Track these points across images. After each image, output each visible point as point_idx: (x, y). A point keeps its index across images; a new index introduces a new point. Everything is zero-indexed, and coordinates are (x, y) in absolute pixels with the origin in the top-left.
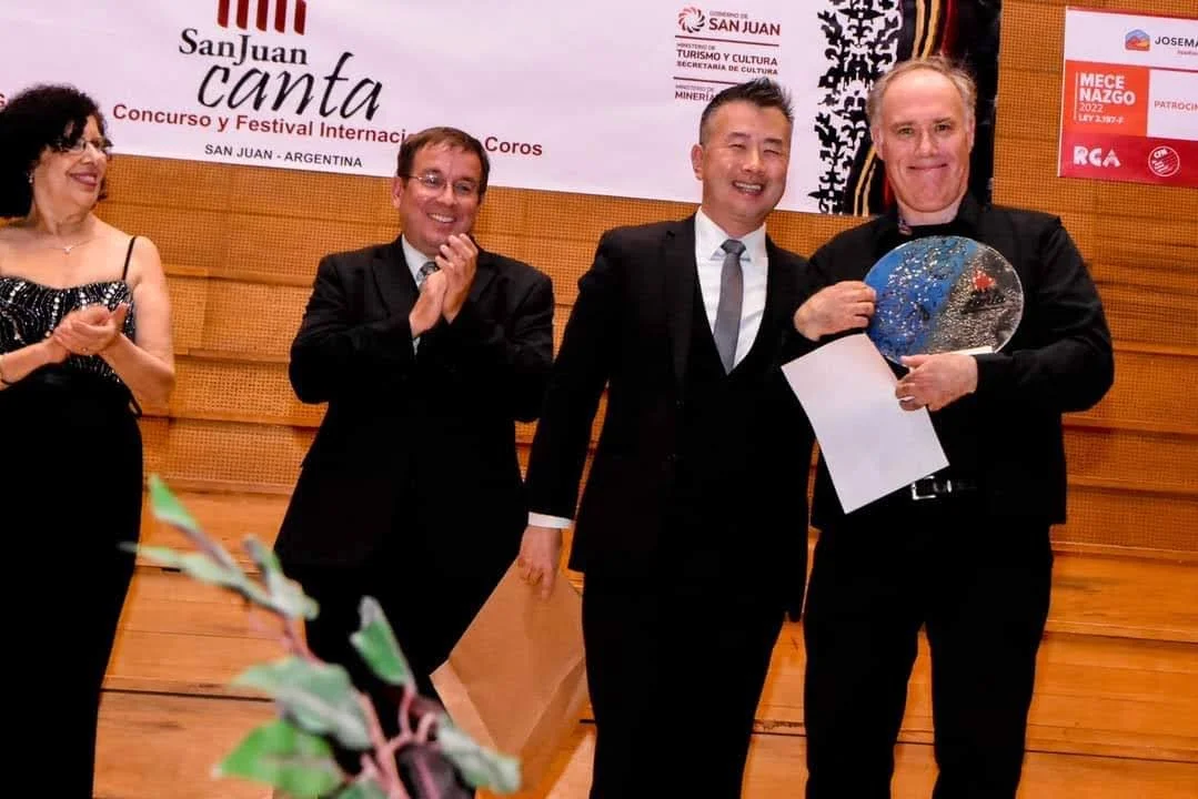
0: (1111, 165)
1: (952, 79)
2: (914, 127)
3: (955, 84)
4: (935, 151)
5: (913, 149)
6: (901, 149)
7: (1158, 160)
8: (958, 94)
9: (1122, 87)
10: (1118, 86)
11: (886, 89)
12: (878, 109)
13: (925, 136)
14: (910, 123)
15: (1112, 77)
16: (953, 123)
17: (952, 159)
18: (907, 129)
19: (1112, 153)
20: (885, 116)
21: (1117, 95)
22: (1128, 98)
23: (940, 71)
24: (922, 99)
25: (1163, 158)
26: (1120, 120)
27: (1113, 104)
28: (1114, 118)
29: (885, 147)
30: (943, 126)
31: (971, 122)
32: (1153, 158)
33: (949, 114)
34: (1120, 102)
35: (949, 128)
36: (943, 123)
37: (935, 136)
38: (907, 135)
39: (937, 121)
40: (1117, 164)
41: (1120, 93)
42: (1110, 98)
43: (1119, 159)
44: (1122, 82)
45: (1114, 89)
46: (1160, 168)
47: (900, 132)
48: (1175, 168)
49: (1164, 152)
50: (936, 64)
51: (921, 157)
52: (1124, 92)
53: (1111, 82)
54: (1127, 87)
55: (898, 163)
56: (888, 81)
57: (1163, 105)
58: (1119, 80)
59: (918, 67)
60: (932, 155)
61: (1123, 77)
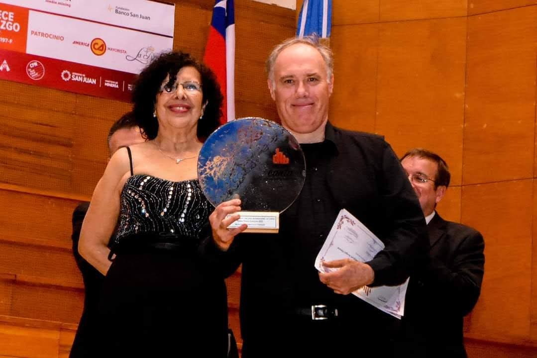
0: (5, 69)
1: (319, 50)
2: (294, 79)
3: (320, 52)
4: (307, 94)
5: (294, 93)
6: (287, 93)
7: (32, 69)
8: (322, 59)
9: (12, 20)
10: (10, 19)
11: (277, 56)
12: (272, 69)
13: (301, 84)
14: (292, 76)
15: (7, 13)
16: (319, 77)
17: (318, 100)
18: (290, 81)
19: (5, 62)
20: (277, 73)
21: (9, 25)
22: (16, 28)
23: (312, 45)
24: (300, 61)
25: (35, 68)
26: (11, 41)
27: (6, 29)
28: (7, 39)
29: (276, 92)
30: (312, 79)
31: (331, 78)
32: (29, 67)
33: (316, 71)
34: (11, 29)
35: (316, 80)
36: (312, 77)
37: (309, 85)
38: (290, 84)
39: (309, 75)
40: (8, 69)
41: (11, 23)
42: (5, 26)
43: (9, 67)
44: (13, 17)
45: (7, 21)
46: (33, 74)
47: (285, 82)
48: (42, 74)
49: (36, 64)
50: (309, 41)
51: (299, 98)
52: (13, 22)
53: (6, 16)
54: (15, 20)
55: (285, 102)
56: (278, 51)
57: (36, 34)
58: (11, 15)
59: (298, 42)
60: (305, 97)
61: (13, 13)
